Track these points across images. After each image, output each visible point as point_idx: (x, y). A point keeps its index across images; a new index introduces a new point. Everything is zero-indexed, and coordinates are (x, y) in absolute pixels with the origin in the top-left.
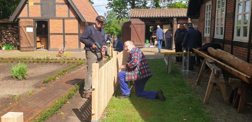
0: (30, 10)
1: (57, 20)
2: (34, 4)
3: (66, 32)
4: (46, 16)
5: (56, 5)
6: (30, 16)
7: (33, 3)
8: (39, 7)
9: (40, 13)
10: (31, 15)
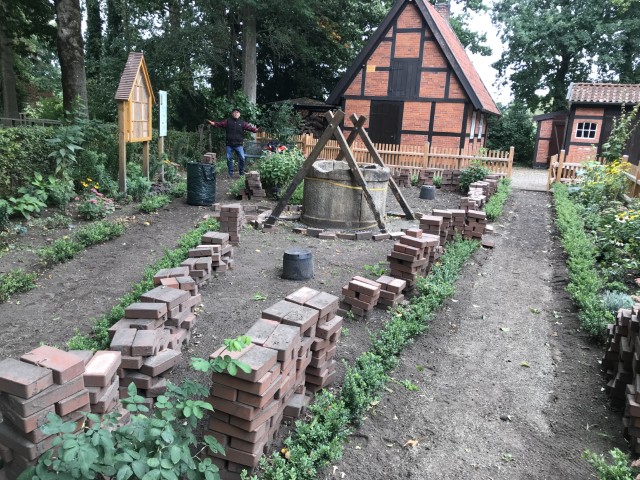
0: (367, 80)
1: (420, 104)
2: (377, 69)
3: (435, 130)
4: (398, 94)
5: (423, 73)
6: (366, 94)
7: (374, 67)
8: (386, 75)
9: (386, 87)
10: (368, 92)
